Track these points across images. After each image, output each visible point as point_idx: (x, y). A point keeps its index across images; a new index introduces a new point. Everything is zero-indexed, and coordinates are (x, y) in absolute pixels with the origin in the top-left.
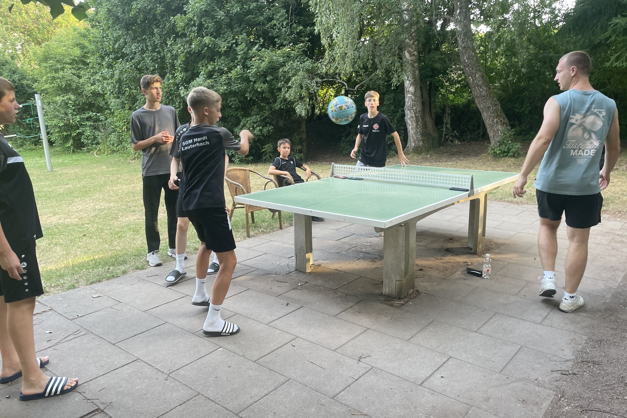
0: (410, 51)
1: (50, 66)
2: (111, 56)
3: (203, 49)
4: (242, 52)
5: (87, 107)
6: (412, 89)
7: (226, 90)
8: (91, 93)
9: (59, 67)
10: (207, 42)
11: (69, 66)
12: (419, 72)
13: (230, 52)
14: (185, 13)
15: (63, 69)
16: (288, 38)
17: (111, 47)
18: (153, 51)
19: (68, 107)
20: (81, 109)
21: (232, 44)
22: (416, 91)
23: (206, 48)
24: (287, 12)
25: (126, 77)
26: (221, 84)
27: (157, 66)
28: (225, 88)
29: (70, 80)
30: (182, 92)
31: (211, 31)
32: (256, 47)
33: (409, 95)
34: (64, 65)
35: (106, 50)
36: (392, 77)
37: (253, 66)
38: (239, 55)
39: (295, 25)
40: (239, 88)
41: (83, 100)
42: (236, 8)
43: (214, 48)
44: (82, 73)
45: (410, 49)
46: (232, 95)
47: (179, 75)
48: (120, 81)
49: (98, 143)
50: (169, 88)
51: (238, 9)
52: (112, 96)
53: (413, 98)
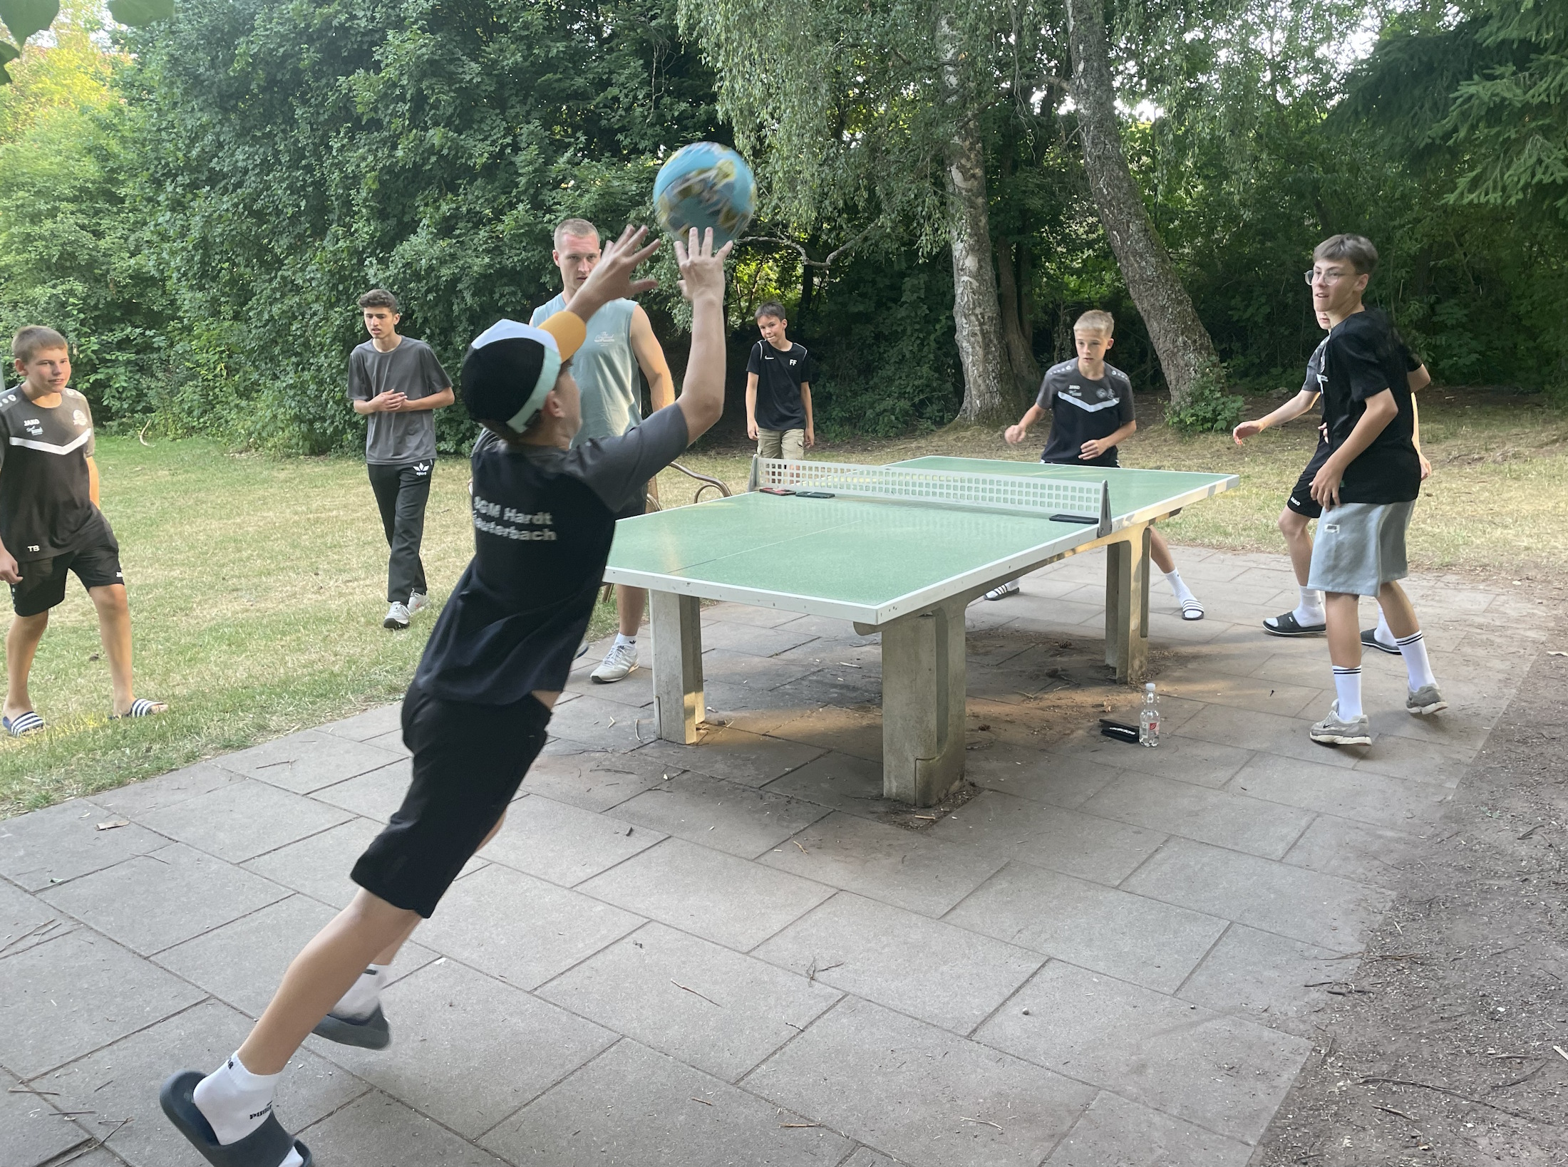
0: (963, 166)
1: (18, 207)
2: (180, 178)
3: (425, 161)
4: (530, 168)
5: (118, 314)
6: (970, 263)
7: (490, 266)
8: (131, 277)
9: (43, 207)
10: (436, 141)
11: (71, 207)
12: (990, 218)
13: (498, 167)
14: (377, 67)
15: (52, 214)
16: (650, 132)
17: (180, 155)
18: (294, 165)
19: (68, 315)
20: (101, 319)
21: (503, 147)
22: (980, 267)
23: (433, 159)
24: (647, 66)
25: (221, 235)
26: (475, 250)
27: (303, 204)
28: (487, 260)
29: (71, 243)
30: (371, 272)
31: (448, 113)
32: (568, 154)
33: (965, 278)
34: (57, 204)
35: (167, 164)
36: (918, 234)
37: (559, 203)
38: (521, 175)
39: (667, 100)
40: (522, 261)
41: (109, 294)
42: (513, 54)
43: (456, 157)
44: (105, 223)
45: (963, 161)
46: (505, 280)
47: (364, 229)
48: (204, 244)
49: (149, 410)
50: (336, 262)
51: (519, 57)
52: (184, 283)
53: (975, 284)
